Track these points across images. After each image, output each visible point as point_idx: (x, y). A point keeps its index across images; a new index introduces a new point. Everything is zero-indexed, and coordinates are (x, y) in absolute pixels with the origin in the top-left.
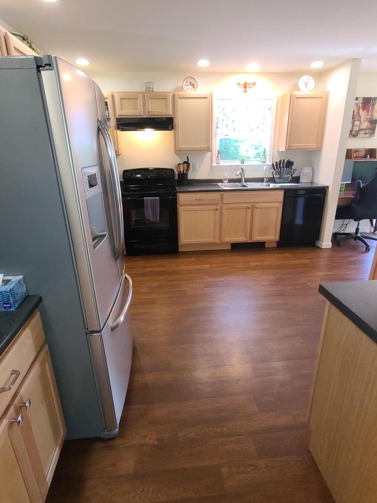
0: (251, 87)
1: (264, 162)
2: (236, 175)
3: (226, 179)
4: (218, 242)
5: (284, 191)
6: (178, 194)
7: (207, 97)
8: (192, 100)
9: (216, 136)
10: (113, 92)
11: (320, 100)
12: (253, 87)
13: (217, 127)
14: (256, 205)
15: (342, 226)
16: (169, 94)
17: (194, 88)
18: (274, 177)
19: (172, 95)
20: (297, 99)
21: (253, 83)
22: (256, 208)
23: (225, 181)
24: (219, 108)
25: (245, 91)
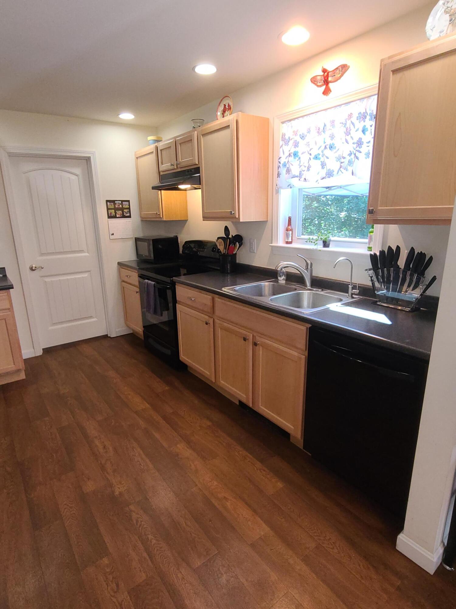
0: (339, 78)
1: (369, 248)
4: (213, 381)
6: (176, 284)
7: (229, 126)
8: (216, 135)
9: (277, 192)
13: (279, 175)
14: (258, 338)
20: (398, 76)
21: (340, 68)
25: (327, 92)
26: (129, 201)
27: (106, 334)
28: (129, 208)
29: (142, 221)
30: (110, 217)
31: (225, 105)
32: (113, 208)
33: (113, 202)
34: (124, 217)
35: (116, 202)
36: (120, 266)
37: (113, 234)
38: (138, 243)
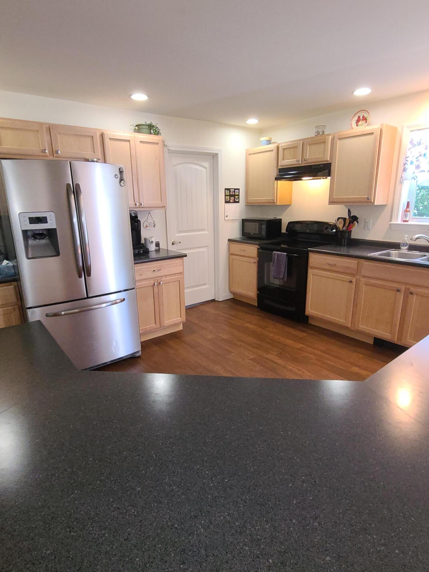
2: (411, 240)
3: (405, 245)
4: (350, 327)
6: (310, 253)
7: (373, 133)
8: (355, 139)
9: (401, 182)
10: (278, 143)
13: (404, 170)
14: (412, 289)
16: (328, 137)
17: (366, 122)
19: (333, 137)
22: (412, 293)
23: (402, 248)
26: (239, 189)
27: (214, 298)
28: (239, 195)
29: (246, 205)
30: (226, 202)
31: (359, 117)
32: (229, 194)
33: (229, 189)
34: (235, 202)
35: (231, 190)
36: (231, 242)
37: (227, 216)
38: (246, 223)
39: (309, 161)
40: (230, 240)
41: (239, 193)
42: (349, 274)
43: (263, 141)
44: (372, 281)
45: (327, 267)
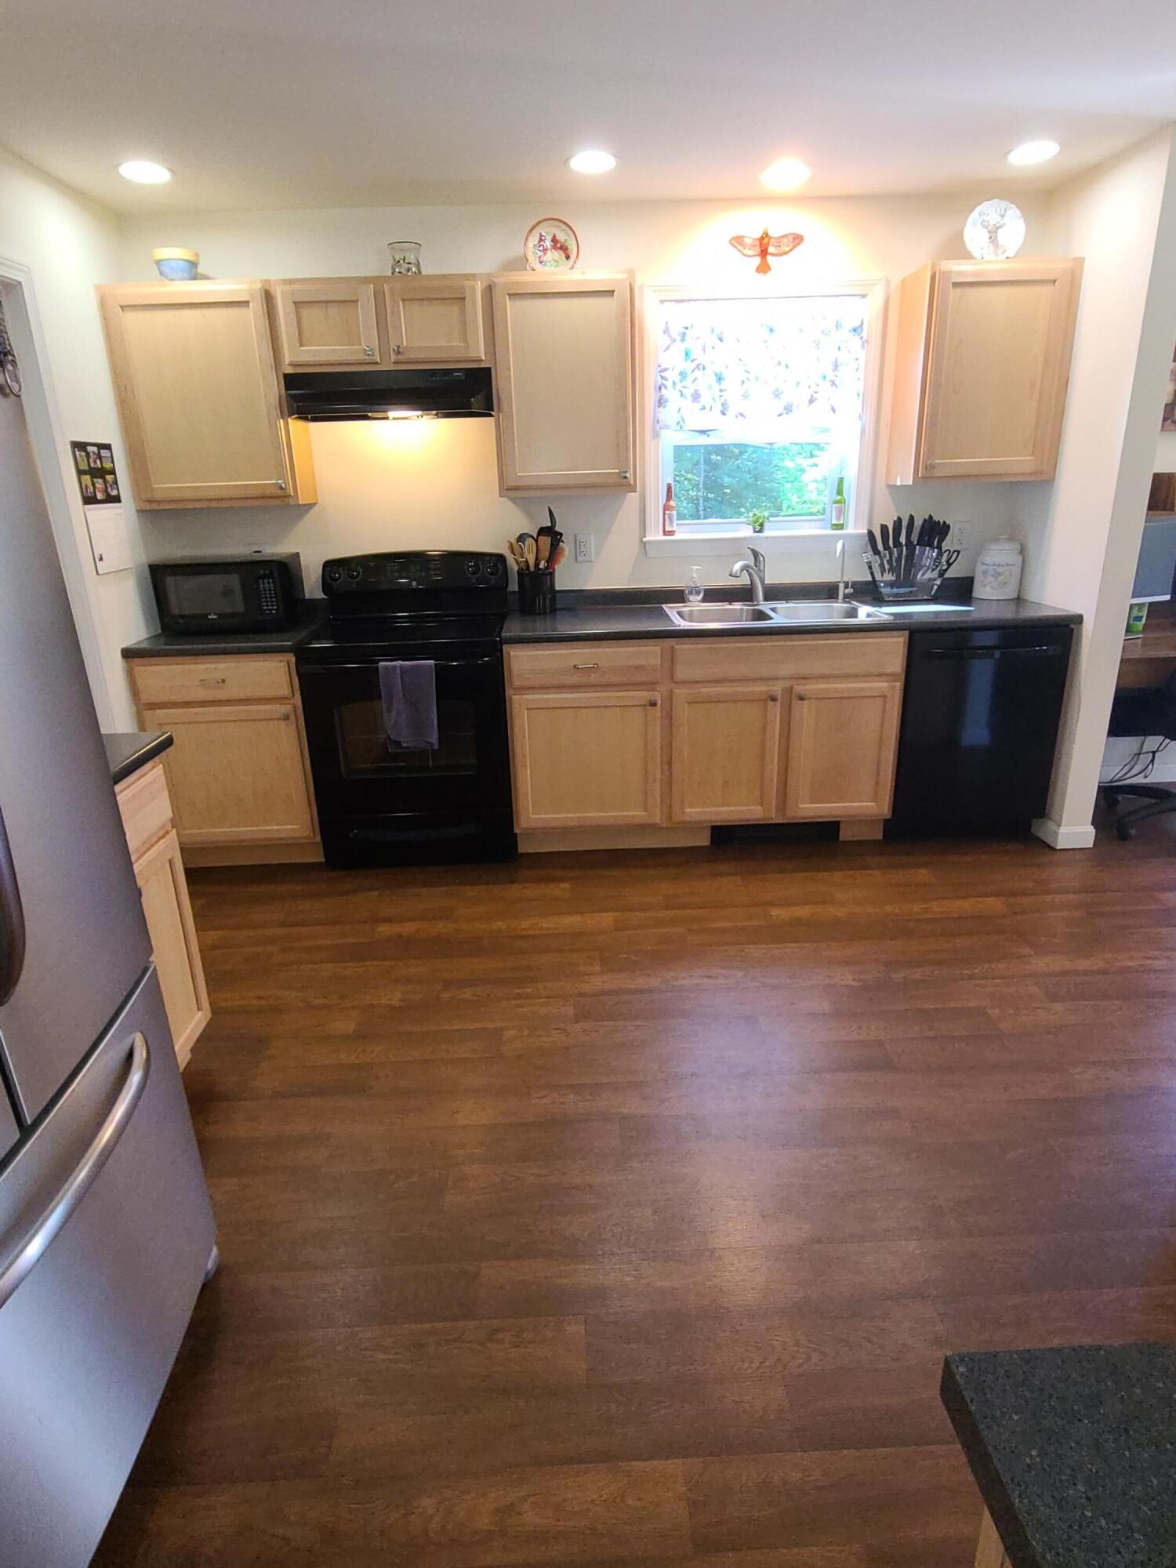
0: (786, 253)
1: (836, 525)
2: (731, 575)
3: (695, 590)
4: (658, 821)
5: (907, 633)
6: (505, 647)
7: (613, 292)
8: (562, 303)
9: (656, 435)
10: (266, 281)
11: (1046, 291)
12: (791, 250)
13: (661, 402)
14: (800, 688)
15: (1138, 759)
16: (471, 283)
17: (568, 257)
18: (877, 579)
19: (485, 285)
20: (959, 291)
21: (791, 238)
22: (802, 699)
23: (691, 598)
24: (666, 331)
25: (763, 268)
26: (109, 447)
28: (113, 472)
29: (138, 511)
30: (86, 499)
32: (87, 468)
33: (83, 447)
34: (108, 498)
35: (90, 449)
36: (137, 660)
37: (101, 559)
38: (170, 581)
39: (412, 355)
40: (128, 654)
41: (113, 462)
42: (642, 684)
43: (174, 264)
44: (706, 690)
45: (575, 679)
